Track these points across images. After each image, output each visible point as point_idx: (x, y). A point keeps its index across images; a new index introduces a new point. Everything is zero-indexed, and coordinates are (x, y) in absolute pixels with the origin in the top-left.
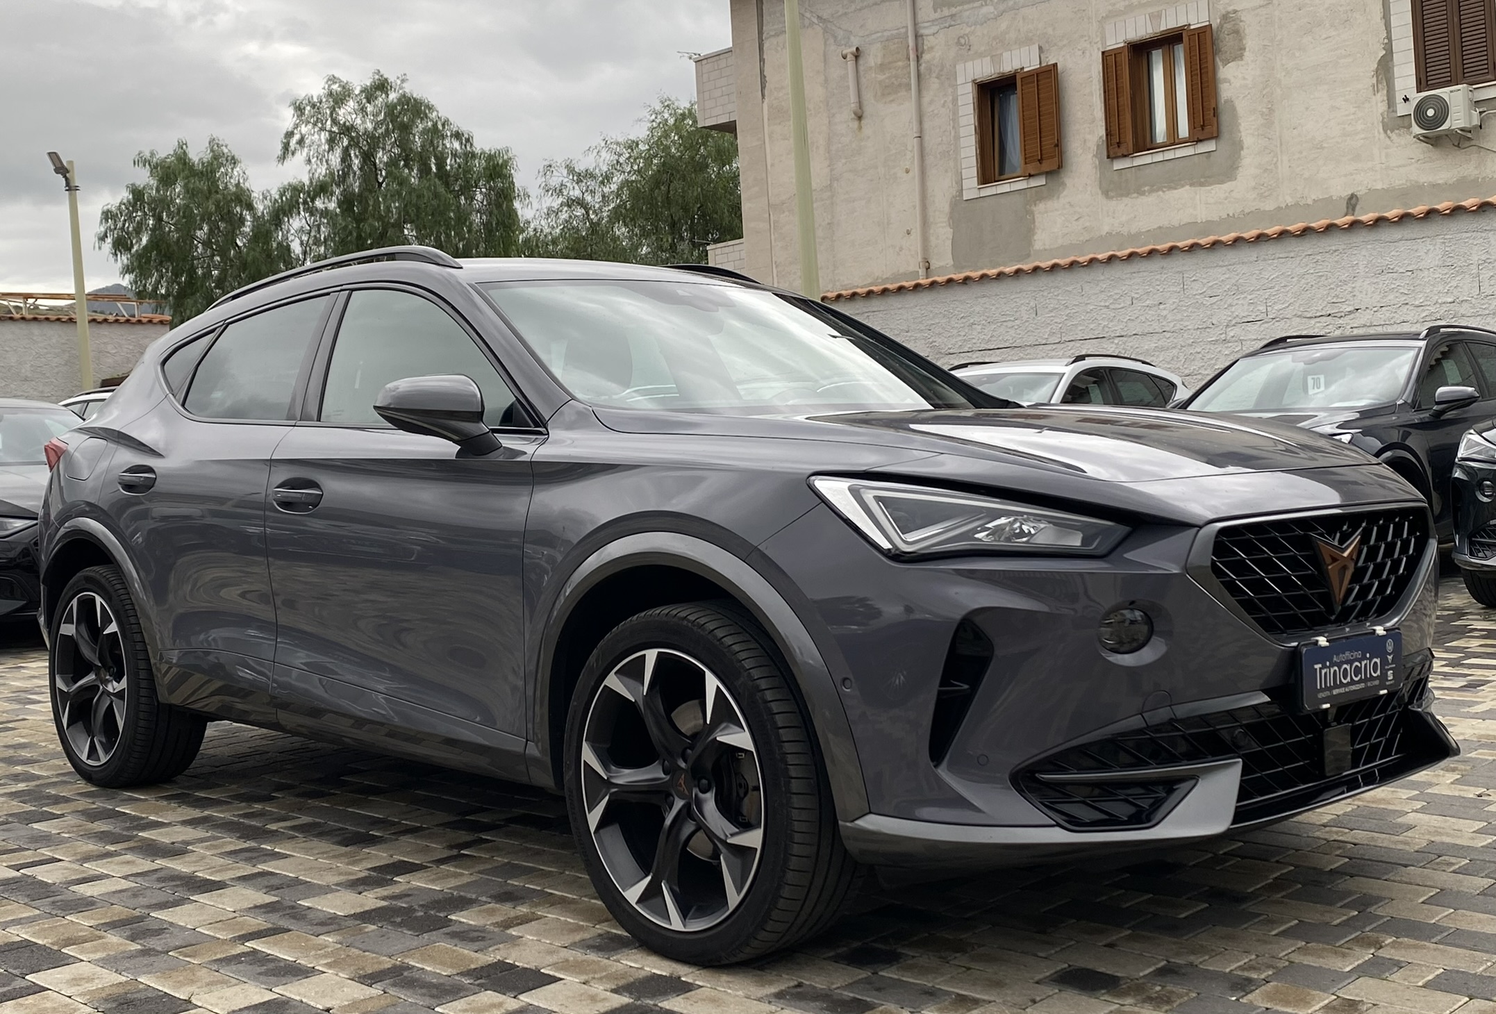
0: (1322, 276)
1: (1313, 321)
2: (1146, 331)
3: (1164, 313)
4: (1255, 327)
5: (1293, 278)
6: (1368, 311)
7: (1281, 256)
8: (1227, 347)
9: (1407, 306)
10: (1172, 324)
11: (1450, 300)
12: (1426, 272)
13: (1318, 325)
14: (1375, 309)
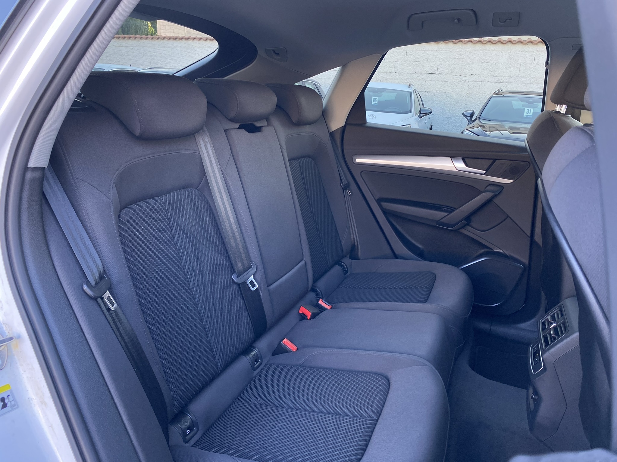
0: (461, 60)
1: (454, 77)
2: (389, 71)
3: (397, 65)
4: (432, 75)
5: (450, 59)
6: (476, 75)
7: (446, 50)
8: (419, 82)
9: (491, 76)
10: (399, 70)
11: (507, 76)
12: (500, 64)
13: (456, 78)
14: (479, 75)
